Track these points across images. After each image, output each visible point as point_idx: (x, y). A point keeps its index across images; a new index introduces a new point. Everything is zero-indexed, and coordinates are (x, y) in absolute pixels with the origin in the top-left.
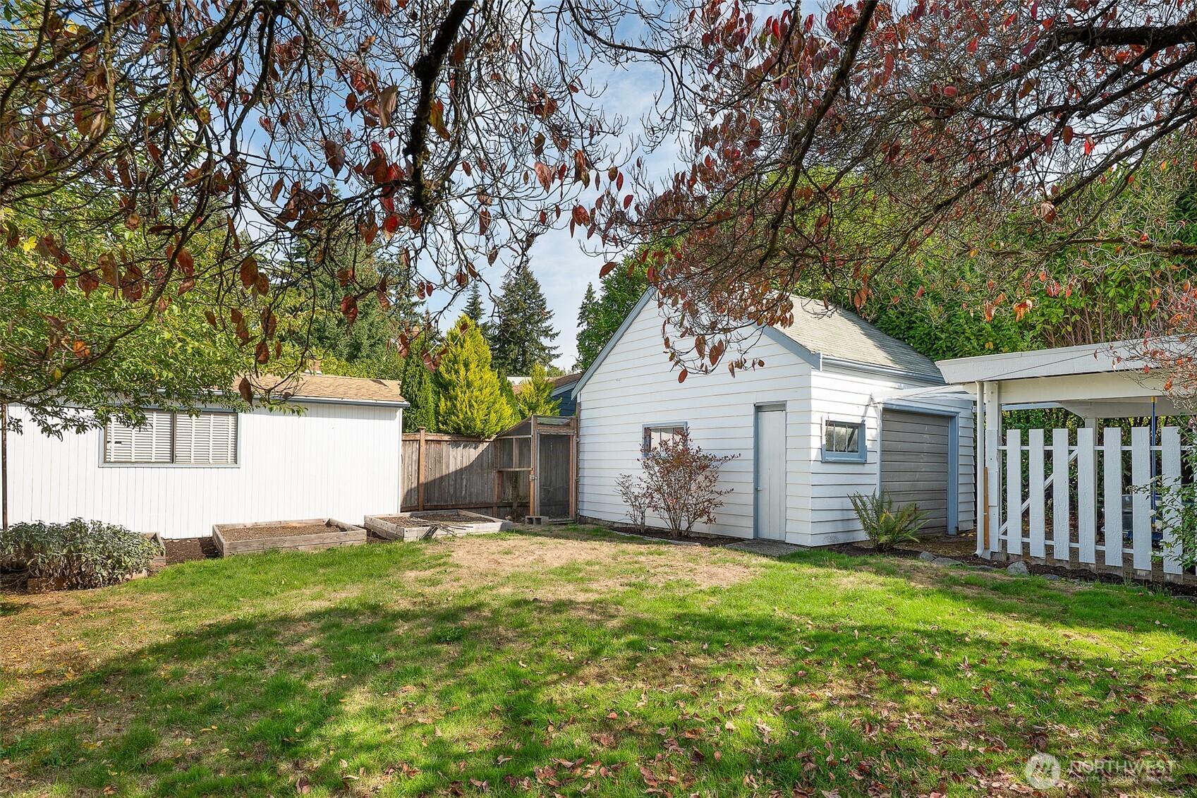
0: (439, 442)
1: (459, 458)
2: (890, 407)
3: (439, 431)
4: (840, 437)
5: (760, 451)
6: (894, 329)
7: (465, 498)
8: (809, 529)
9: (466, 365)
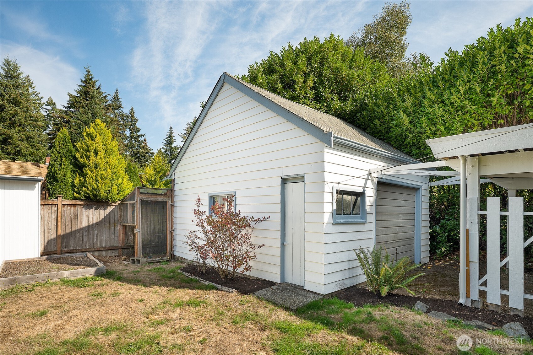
0: (74, 206)
1: (91, 217)
2: (382, 180)
3: (75, 198)
4: (347, 204)
5: (286, 214)
6: (378, 133)
7: (96, 243)
8: (323, 280)
9: (96, 154)
